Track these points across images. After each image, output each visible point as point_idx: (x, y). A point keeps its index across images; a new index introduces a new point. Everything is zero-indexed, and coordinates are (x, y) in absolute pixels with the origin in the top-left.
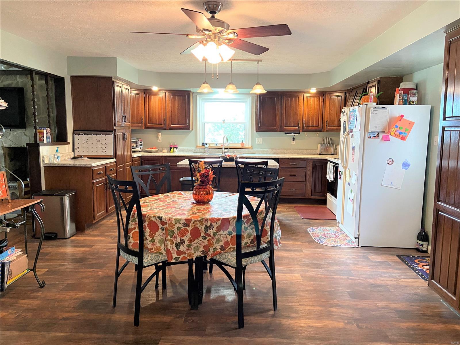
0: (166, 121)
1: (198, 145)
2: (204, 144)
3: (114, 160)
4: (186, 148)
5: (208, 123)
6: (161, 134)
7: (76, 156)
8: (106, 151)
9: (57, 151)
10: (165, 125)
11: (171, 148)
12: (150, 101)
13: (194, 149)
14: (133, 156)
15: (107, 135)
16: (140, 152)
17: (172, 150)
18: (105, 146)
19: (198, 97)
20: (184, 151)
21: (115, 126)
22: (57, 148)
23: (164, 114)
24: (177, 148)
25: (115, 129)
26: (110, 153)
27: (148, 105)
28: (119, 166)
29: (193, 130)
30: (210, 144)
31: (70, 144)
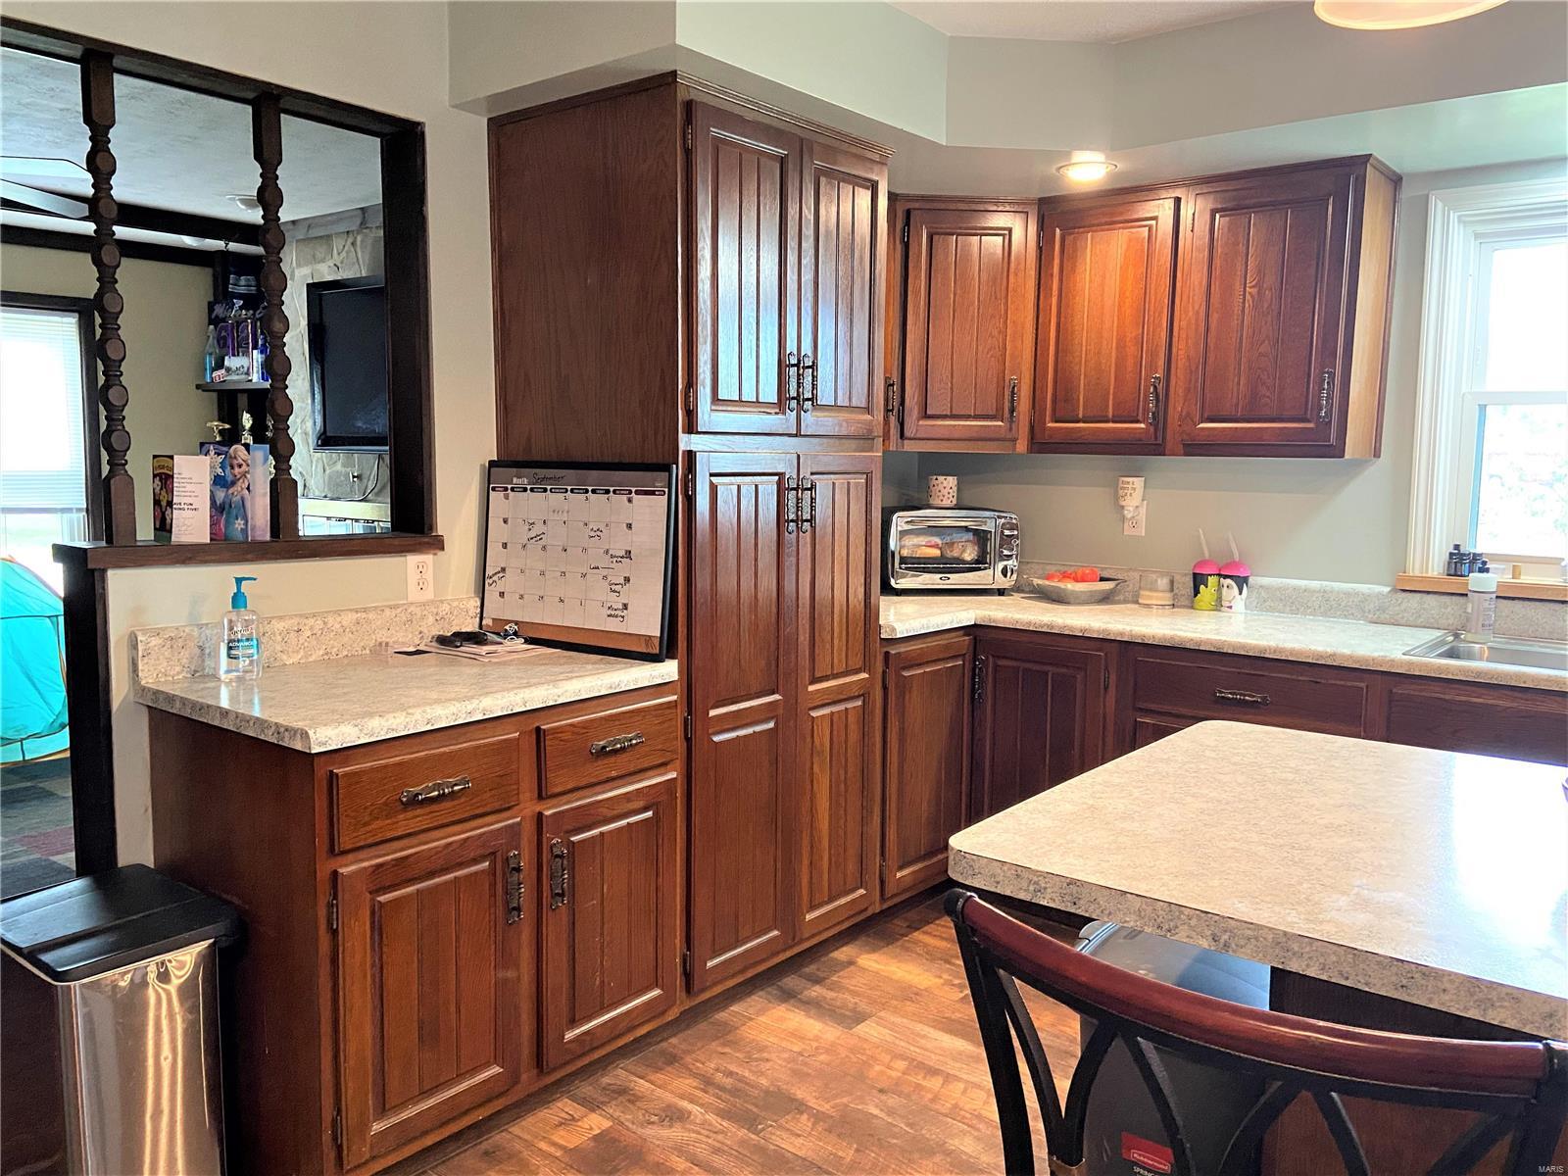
0: (1162, 398)
1: (1415, 568)
2: (1462, 562)
3: (669, 670)
4: (1315, 584)
5: (1507, 399)
6: (1138, 482)
7: (490, 623)
8: (625, 607)
9: (238, 600)
10: (1159, 421)
11: (1199, 580)
12: (1073, 270)
13: (1379, 595)
14: (893, 630)
15: (637, 493)
16: (1001, 592)
17: (1207, 593)
18: (625, 568)
19: (1437, 207)
20: (1294, 604)
21: (691, 429)
22: (239, 581)
23: (1153, 354)
24: (1241, 582)
25: (691, 456)
26: (646, 620)
27: (1054, 300)
28: (713, 713)
29: (1377, 454)
30: (1516, 563)
31: (443, 549)
